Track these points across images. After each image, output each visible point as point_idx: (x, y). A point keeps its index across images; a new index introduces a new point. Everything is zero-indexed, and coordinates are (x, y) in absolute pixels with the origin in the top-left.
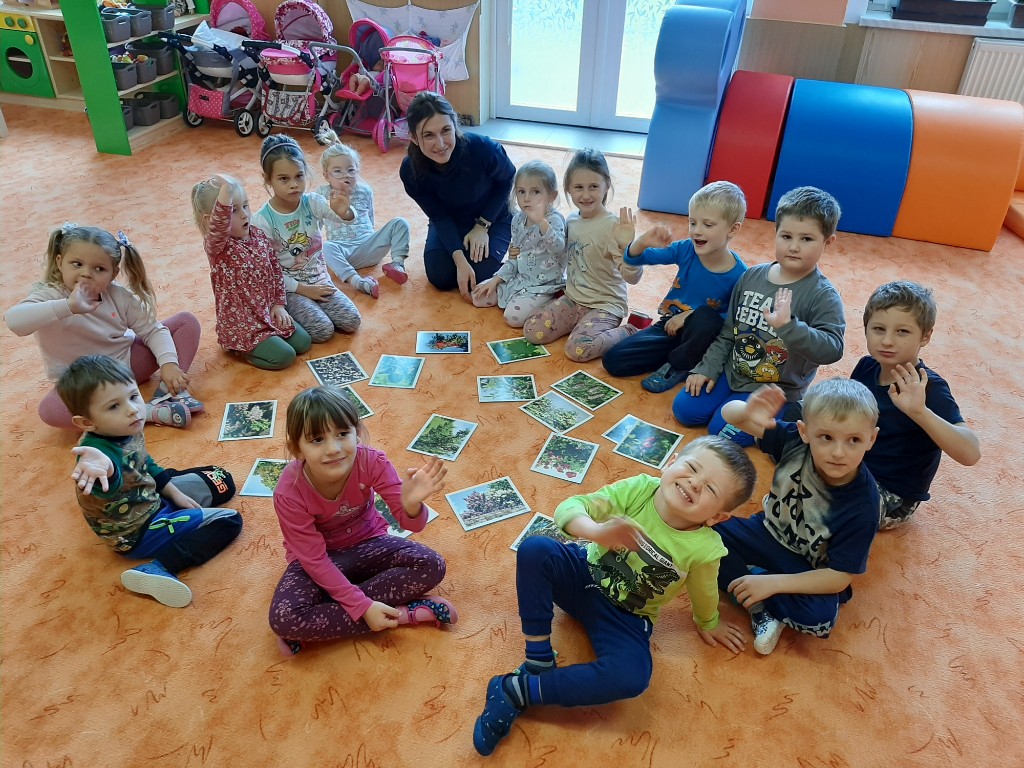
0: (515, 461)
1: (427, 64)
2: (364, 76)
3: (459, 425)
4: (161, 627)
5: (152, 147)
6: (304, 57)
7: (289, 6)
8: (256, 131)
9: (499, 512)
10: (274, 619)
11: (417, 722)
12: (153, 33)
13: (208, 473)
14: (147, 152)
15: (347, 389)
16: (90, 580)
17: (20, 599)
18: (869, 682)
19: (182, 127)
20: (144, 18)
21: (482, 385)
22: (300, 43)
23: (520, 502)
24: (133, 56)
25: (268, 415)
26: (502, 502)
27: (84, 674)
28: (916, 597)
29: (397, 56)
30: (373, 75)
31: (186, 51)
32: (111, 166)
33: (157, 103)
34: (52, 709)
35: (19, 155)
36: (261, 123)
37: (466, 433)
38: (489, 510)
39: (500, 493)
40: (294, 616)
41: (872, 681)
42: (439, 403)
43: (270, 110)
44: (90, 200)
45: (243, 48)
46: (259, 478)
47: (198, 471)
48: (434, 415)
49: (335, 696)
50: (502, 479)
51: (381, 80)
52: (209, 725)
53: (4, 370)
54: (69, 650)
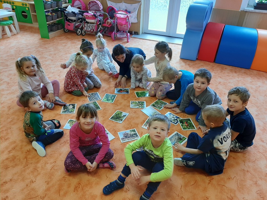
0: (138, 124)
1: (126, 18)
2: (110, 21)
3: (124, 114)
4: (38, 162)
5: (55, 37)
6: (94, 15)
7: (92, 2)
8: (81, 34)
9: (132, 138)
11: (102, 195)
12: (57, 8)
13: (54, 121)
14: (53, 38)
15: (95, 102)
16: (21, 148)
17: (3, 152)
18: (231, 195)
19: (63, 32)
20: (54, 3)
21: (131, 103)
22: (94, 11)
23: (137, 136)
24: (51, 13)
25: (74, 108)
26: (133, 135)
27: (16, 174)
28: (248, 171)
29: (118, 15)
30: (112, 20)
31: (65, 13)
32: (44, 41)
33: (57, 26)
34: (5, 183)
35: (21, 38)
36: (83, 32)
37: (125, 116)
38: (129, 137)
39: (133, 133)
40: (71, 164)
41: (232, 195)
42: (119, 107)
43: (85, 28)
44: (38, 49)
45: (79, 12)
46: (69, 124)
47: (51, 120)
48: (117, 110)
49: (80, 186)
50: (133, 129)
51: (114, 22)
52: (46, 191)
53: (8, 92)
54: (13, 167)
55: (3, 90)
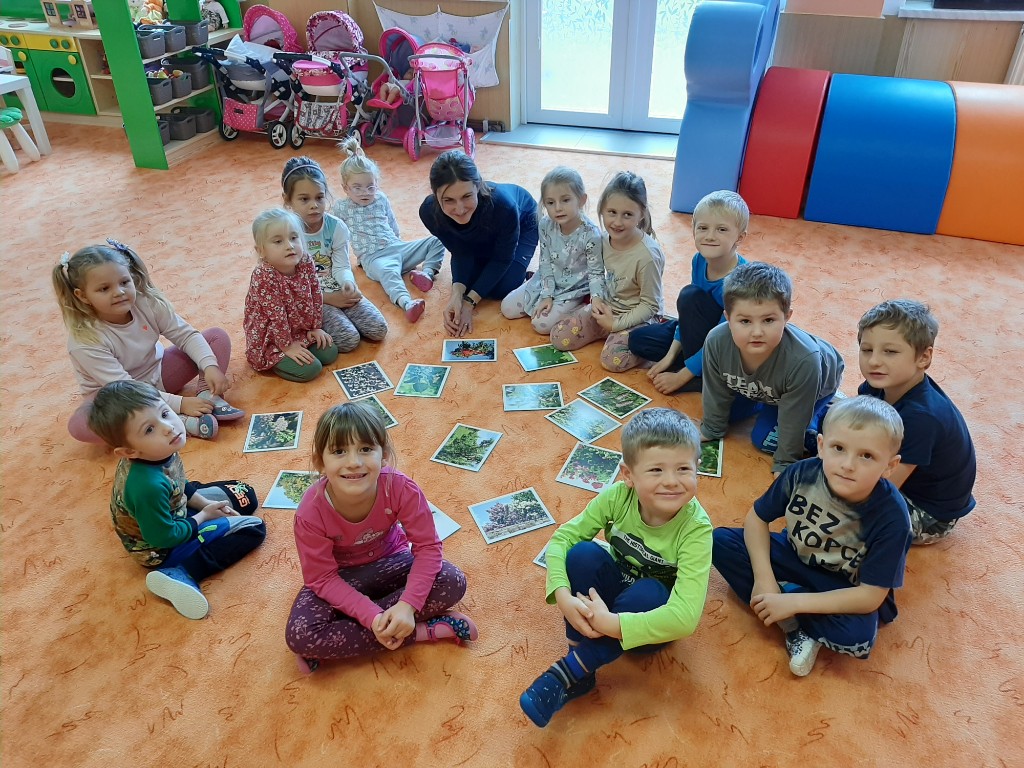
0: (540, 471)
1: (456, 70)
2: (394, 85)
3: (483, 435)
4: (181, 641)
5: (188, 161)
6: (334, 67)
7: (320, 17)
8: (289, 142)
9: (523, 525)
10: (290, 637)
11: (435, 743)
12: (187, 48)
13: (231, 487)
14: (183, 167)
15: (372, 399)
16: (112, 594)
17: (43, 613)
18: (911, 706)
19: (217, 140)
20: (178, 35)
21: (508, 393)
22: (331, 53)
23: (544, 514)
24: (169, 71)
25: (292, 426)
26: (526, 513)
27: (103, 690)
28: (962, 614)
29: (426, 63)
30: (403, 83)
31: (220, 66)
32: (148, 180)
33: (193, 117)
34: (70, 726)
35: (60, 172)
36: (294, 134)
37: (489, 442)
38: (512, 522)
39: (524, 504)
40: (309, 633)
41: (914, 704)
42: (463, 412)
43: (303, 121)
44: (128, 214)
45: (275, 60)
46: (282, 490)
47: (221, 484)
48: (458, 424)
49: (351, 715)
50: (526, 490)
51: (411, 88)
52: (224, 744)
53: (37, 383)
54: (89, 665)
55: (15, 378)
